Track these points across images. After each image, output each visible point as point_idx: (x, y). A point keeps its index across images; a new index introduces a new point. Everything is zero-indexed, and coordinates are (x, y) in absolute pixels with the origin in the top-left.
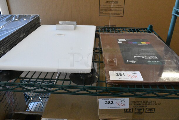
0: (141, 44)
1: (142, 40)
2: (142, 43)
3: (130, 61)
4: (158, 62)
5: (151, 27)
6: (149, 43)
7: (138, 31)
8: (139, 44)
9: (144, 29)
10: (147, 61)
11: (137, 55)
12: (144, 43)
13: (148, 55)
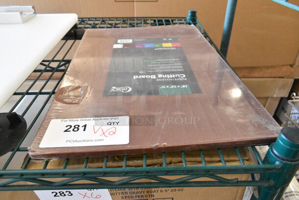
0: (162, 47)
1: (168, 39)
2: (164, 45)
3: (118, 89)
4: (184, 86)
5: (194, 14)
6: (178, 44)
7: (168, 22)
8: (157, 48)
9: (180, 19)
10: (159, 86)
11: (141, 72)
12: (169, 45)
13: (167, 71)
